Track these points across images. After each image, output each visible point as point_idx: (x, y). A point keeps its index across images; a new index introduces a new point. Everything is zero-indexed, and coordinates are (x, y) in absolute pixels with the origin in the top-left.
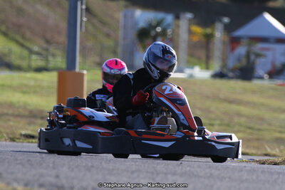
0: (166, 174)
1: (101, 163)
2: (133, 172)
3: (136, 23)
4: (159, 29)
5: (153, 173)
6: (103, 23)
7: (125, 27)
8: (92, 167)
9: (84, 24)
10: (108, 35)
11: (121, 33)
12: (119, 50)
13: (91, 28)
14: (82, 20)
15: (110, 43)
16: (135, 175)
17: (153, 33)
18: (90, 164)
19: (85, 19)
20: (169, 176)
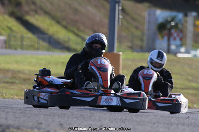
0: (177, 124)
1: (132, 117)
2: (154, 123)
3: (157, 19)
4: (173, 24)
5: (168, 124)
6: (134, 19)
7: (149, 22)
8: (126, 119)
9: (120, 20)
10: (137, 28)
11: (146, 26)
12: (145, 38)
13: (125, 23)
14: (119, 17)
15: (138, 33)
16: (156, 125)
17: (168, 26)
18: (124, 118)
19: (121, 17)
20: (179, 126)
